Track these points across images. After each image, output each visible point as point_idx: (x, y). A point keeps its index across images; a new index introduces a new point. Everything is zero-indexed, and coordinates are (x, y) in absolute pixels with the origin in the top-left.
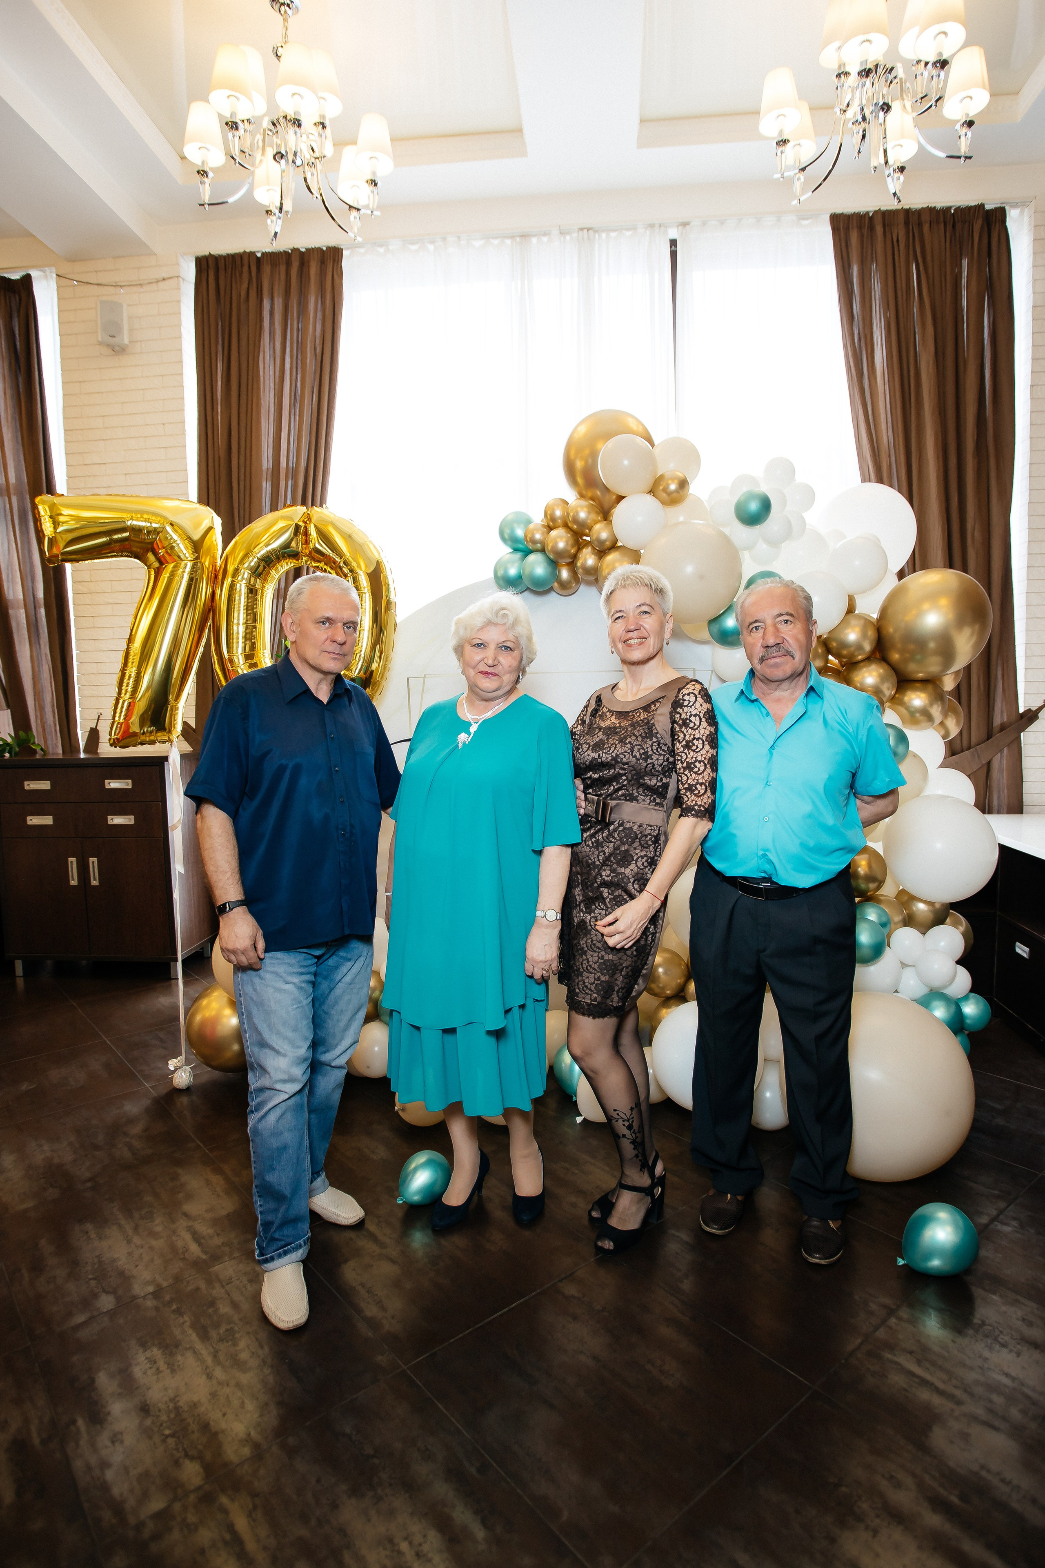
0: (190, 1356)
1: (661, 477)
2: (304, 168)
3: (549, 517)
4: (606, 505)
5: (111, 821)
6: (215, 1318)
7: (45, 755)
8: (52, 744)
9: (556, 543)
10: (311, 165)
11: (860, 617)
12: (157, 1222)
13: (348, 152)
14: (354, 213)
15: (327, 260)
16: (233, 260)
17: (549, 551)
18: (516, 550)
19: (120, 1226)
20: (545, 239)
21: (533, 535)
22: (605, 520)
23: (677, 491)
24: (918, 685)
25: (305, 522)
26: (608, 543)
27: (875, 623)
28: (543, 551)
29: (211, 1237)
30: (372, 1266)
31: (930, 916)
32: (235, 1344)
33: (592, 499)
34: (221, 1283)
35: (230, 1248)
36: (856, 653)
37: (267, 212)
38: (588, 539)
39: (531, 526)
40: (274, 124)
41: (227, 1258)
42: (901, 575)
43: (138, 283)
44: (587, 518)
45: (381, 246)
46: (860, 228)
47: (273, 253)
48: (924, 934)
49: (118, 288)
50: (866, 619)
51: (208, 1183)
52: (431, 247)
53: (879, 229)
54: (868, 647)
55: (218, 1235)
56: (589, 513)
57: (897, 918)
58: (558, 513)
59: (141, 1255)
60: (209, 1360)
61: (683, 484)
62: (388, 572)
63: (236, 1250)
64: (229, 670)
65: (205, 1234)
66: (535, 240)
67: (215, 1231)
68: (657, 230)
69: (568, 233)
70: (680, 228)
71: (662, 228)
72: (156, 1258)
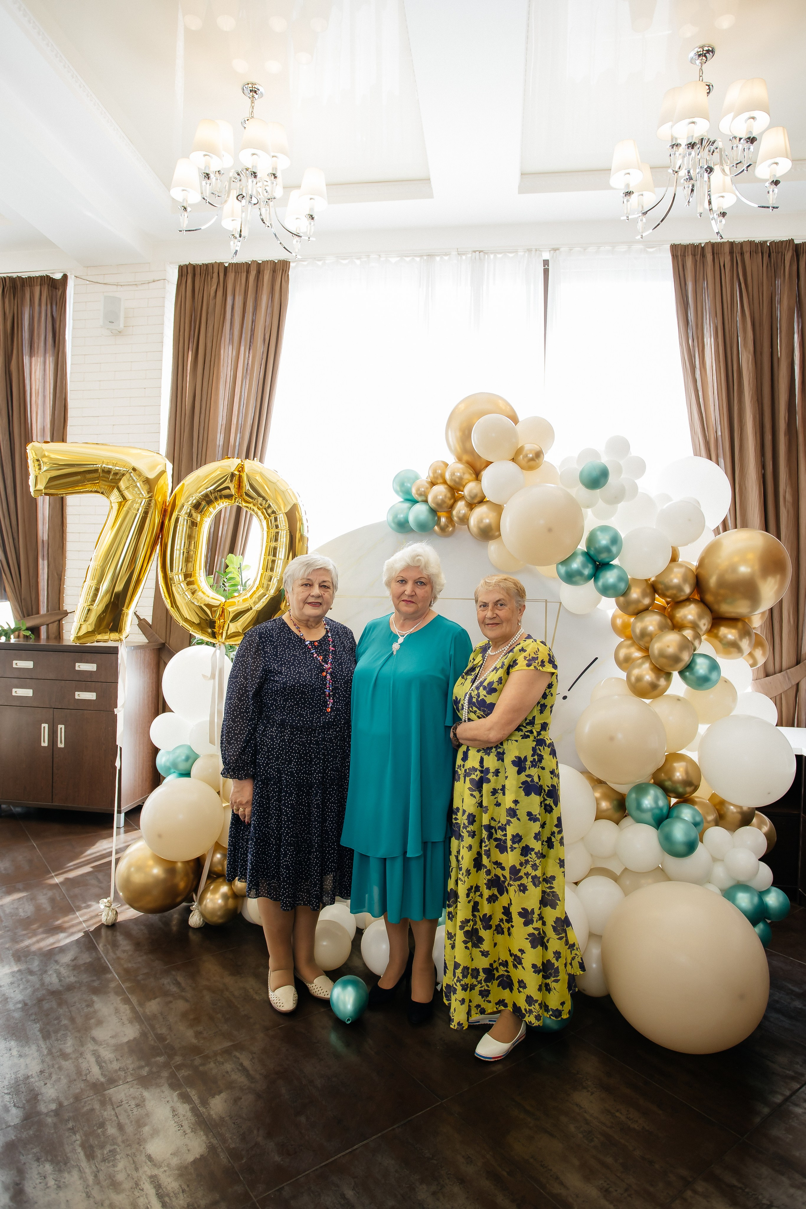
0: (75, 1173)
1: (522, 449)
2: (260, 205)
3: (432, 475)
4: (478, 468)
5: (78, 696)
6: (102, 1139)
9: (436, 496)
11: (681, 566)
12: (69, 1043)
13: (294, 193)
14: (296, 238)
15: (278, 269)
16: (206, 268)
17: (430, 502)
18: (405, 500)
20: (446, 258)
21: (419, 489)
22: (476, 479)
23: (532, 460)
24: (729, 622)
25: (240, 471)
26: (477, 498)
27: (694, 571)
28: (426, 501)
31: (738, 818)
32: (114, 1166)
33: (467, 462)
34: (113, 1106)
35: (125, 1073)
36: (679, 595)
38: (462, 493)
39: (418, 482)
40: (239, 174)
41: (121, 1082)
42: (717, 531)
43: (134, 283)
44: (461, 478)
45: (319, 260)
46: (694, 255)
47: (237, 263)
48: (732, 833)
49: (119, 287)
50: (687, 567)
51: (117, 1011)
53: (709, 257)
54: (688, 590)
55: (117, 1060)
56: (464, 473)
57: (710, 819)
58: (439, 472)
59: (51, 1074)
60: (91, 1179)
61: (538, 455)
62: (303, 514)
63: (131, 1074)
64: (171, 585)
65: (106, 1058)
66: (438, 259)
67: (115, 1056)
68: (533, 252)
69: (464, 254)
70: (552, 252)
71: (538, 252)
72: (62, 1077)
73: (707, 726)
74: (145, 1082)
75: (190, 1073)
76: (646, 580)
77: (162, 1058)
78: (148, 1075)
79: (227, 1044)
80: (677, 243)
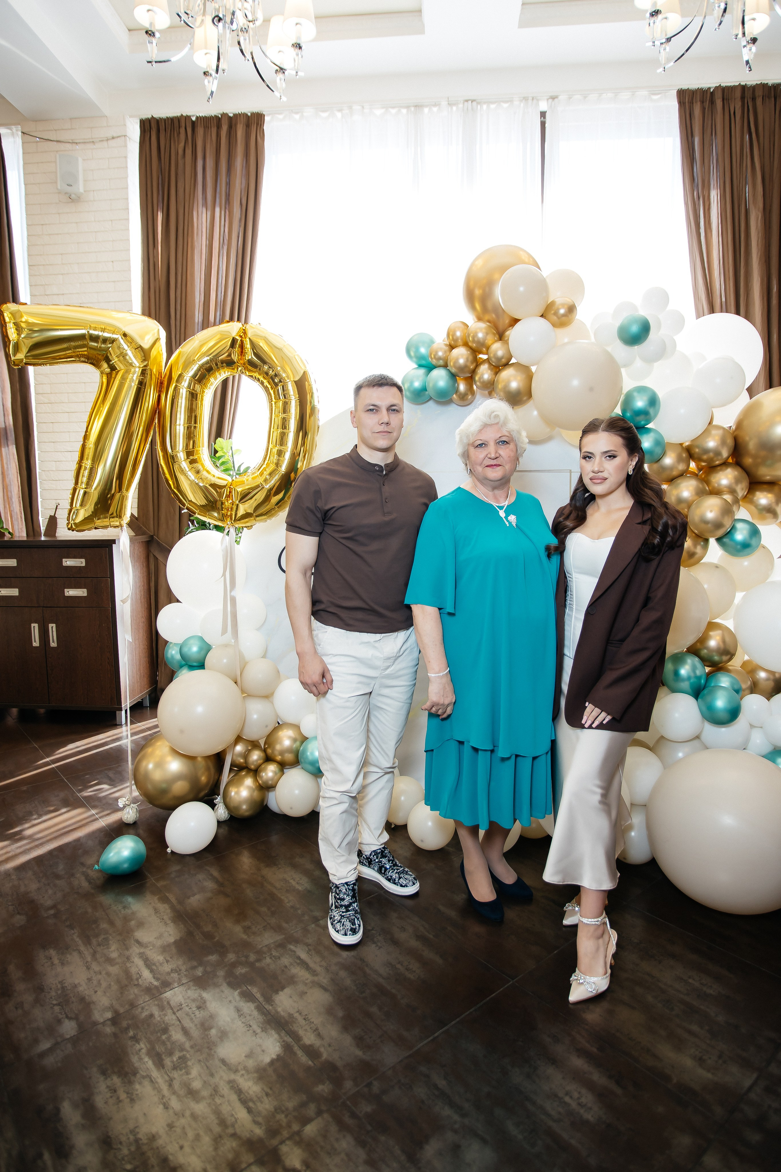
0: (147, 1084)
1: (552, 303)
3: (451, 337)
4: (501, 328)
5: (68, 593)
6: (169, 1045)
7: (12, 538)
8: (18, 529)
9: (457, 360)
10: (244, 30)
11: (718, 427)
12: (113, 948)
13: (276, 21)
14: (280, 75)
15: (252, 124)
16: (172, 122)
17: (451, 366)
18: (420, 366)
19: (80, 952)
20: (435, 109)
21: (437, 353)
22: (501, 340)
23: (564, 315)
24: (765, 486)
25: (241, 337)
26: (503, 360)
27: (732, 432)
28: (445, 366)
29: (161, 964)
30: (306, 993)
31: (771, 684)
32: (188, 1072)
33: (489, 321)
34: (172, 1009)
35: (179, 975)
36: (715, 459)
37: (205, 73)
38: (485, 357)
39: (435, 346)
41: (176, 985)
42: (751, 391)
43: (91, 140)
44: (485, 339)
45: (297, 113)
46: (702, 102)
47: (205, 117)
48: (768, 699)
49: (74, 145)
50: (724, 429)
51: (156, 911)
52: (339, 115)
53: (719, 103)
54: (725, 453)
55: (167, 961)
56: (487, 334)
57: (746, 685)
58: (458, 334)
59: (99, 981)
60: (165, 1089)
61: (571, 309)
62: (313, 383)
63: (186, 976)
64: (173, 465)
65: (156, 960)
66: (426, 110)
67: (165, 958)
68: (530, 101)
69: (454, 104)
70: (550, 100)
71: (535, 101)
72: (112, 984)
73: (744, 593)
74: (201, 983)
75: (247, 969)
76: (681, 444)
77: (214, 956)
78: (203, 975)
79: (279, 938)
80: (685, 87)
